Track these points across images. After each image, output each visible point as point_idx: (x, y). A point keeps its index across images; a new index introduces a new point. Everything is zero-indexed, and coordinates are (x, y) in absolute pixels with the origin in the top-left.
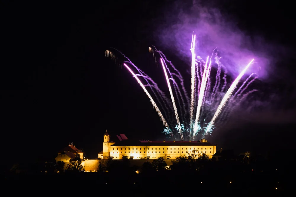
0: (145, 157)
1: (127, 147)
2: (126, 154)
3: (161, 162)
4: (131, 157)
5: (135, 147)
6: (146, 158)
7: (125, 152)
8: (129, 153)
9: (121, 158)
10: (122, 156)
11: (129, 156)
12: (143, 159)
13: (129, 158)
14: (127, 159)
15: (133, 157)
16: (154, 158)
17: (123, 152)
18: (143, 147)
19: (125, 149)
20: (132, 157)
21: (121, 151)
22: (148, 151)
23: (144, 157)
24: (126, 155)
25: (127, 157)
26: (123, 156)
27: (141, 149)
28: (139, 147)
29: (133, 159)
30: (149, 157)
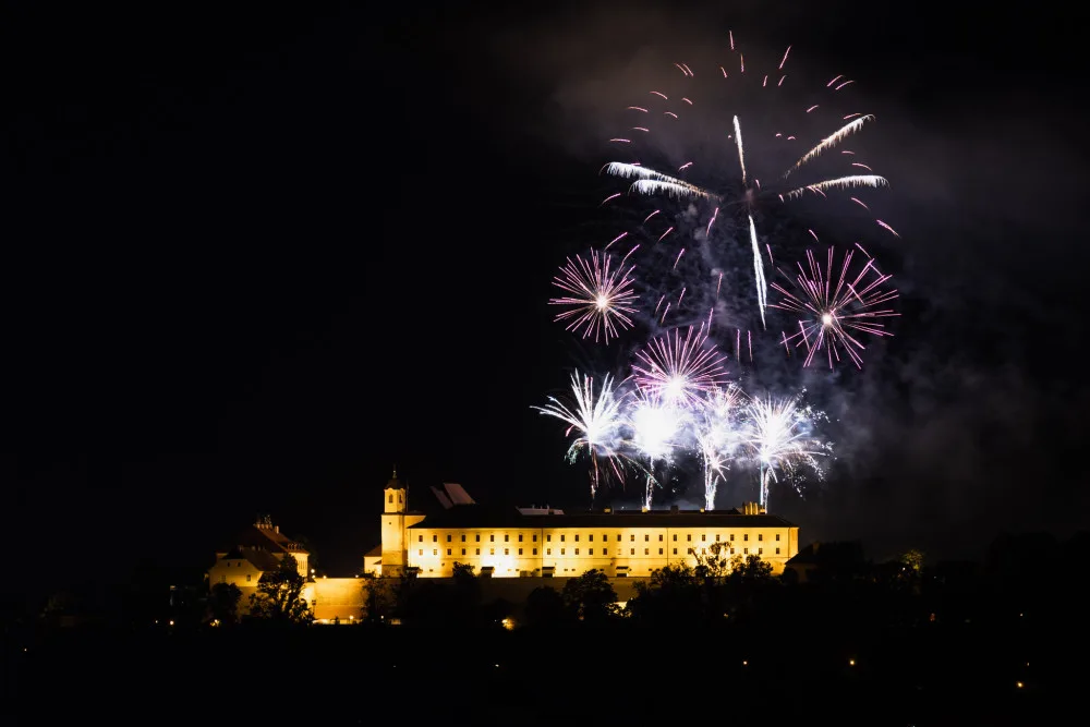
0: (538, 570)
1: (471, 533)
2: (465, 556)
3: (595, 586)
4: (483, 568)
5: (499, 533)
6: (540, 574)
7: (464, 552)
8: (478, 552)
9: (448, 572)
10: (453, 566)
11: (477, 563)
12: (529, 575)
13: (477, 571)
14: (472, 575)
15: (491, 568)
16: (570, 574)
17: (456, 552)
18: (528, 533)
19: (464, 539)
20: (487, 570)
21: (449, 545)
22: (547, 545)
23: (532, 570)
24: (465, 563)
25: (469, 567)
26: (455, 563)
27: (521, 539)
28: (514, 533)
29: (493, 576)
30: (552, 568)
